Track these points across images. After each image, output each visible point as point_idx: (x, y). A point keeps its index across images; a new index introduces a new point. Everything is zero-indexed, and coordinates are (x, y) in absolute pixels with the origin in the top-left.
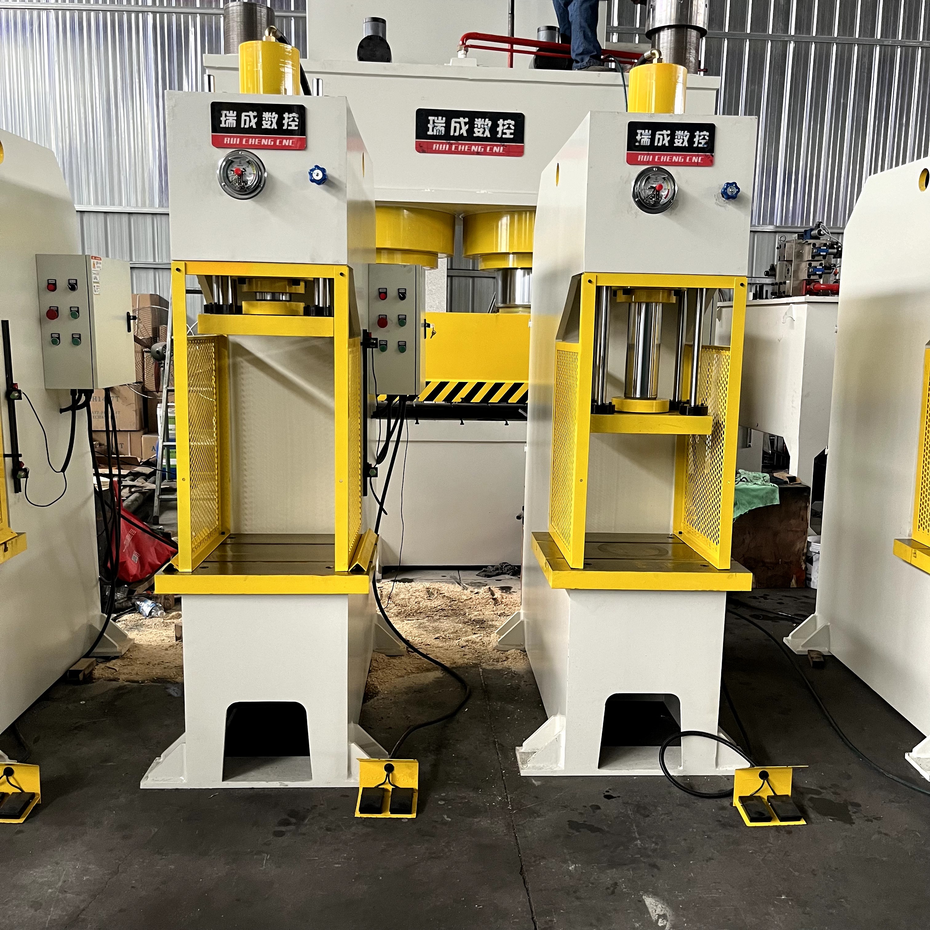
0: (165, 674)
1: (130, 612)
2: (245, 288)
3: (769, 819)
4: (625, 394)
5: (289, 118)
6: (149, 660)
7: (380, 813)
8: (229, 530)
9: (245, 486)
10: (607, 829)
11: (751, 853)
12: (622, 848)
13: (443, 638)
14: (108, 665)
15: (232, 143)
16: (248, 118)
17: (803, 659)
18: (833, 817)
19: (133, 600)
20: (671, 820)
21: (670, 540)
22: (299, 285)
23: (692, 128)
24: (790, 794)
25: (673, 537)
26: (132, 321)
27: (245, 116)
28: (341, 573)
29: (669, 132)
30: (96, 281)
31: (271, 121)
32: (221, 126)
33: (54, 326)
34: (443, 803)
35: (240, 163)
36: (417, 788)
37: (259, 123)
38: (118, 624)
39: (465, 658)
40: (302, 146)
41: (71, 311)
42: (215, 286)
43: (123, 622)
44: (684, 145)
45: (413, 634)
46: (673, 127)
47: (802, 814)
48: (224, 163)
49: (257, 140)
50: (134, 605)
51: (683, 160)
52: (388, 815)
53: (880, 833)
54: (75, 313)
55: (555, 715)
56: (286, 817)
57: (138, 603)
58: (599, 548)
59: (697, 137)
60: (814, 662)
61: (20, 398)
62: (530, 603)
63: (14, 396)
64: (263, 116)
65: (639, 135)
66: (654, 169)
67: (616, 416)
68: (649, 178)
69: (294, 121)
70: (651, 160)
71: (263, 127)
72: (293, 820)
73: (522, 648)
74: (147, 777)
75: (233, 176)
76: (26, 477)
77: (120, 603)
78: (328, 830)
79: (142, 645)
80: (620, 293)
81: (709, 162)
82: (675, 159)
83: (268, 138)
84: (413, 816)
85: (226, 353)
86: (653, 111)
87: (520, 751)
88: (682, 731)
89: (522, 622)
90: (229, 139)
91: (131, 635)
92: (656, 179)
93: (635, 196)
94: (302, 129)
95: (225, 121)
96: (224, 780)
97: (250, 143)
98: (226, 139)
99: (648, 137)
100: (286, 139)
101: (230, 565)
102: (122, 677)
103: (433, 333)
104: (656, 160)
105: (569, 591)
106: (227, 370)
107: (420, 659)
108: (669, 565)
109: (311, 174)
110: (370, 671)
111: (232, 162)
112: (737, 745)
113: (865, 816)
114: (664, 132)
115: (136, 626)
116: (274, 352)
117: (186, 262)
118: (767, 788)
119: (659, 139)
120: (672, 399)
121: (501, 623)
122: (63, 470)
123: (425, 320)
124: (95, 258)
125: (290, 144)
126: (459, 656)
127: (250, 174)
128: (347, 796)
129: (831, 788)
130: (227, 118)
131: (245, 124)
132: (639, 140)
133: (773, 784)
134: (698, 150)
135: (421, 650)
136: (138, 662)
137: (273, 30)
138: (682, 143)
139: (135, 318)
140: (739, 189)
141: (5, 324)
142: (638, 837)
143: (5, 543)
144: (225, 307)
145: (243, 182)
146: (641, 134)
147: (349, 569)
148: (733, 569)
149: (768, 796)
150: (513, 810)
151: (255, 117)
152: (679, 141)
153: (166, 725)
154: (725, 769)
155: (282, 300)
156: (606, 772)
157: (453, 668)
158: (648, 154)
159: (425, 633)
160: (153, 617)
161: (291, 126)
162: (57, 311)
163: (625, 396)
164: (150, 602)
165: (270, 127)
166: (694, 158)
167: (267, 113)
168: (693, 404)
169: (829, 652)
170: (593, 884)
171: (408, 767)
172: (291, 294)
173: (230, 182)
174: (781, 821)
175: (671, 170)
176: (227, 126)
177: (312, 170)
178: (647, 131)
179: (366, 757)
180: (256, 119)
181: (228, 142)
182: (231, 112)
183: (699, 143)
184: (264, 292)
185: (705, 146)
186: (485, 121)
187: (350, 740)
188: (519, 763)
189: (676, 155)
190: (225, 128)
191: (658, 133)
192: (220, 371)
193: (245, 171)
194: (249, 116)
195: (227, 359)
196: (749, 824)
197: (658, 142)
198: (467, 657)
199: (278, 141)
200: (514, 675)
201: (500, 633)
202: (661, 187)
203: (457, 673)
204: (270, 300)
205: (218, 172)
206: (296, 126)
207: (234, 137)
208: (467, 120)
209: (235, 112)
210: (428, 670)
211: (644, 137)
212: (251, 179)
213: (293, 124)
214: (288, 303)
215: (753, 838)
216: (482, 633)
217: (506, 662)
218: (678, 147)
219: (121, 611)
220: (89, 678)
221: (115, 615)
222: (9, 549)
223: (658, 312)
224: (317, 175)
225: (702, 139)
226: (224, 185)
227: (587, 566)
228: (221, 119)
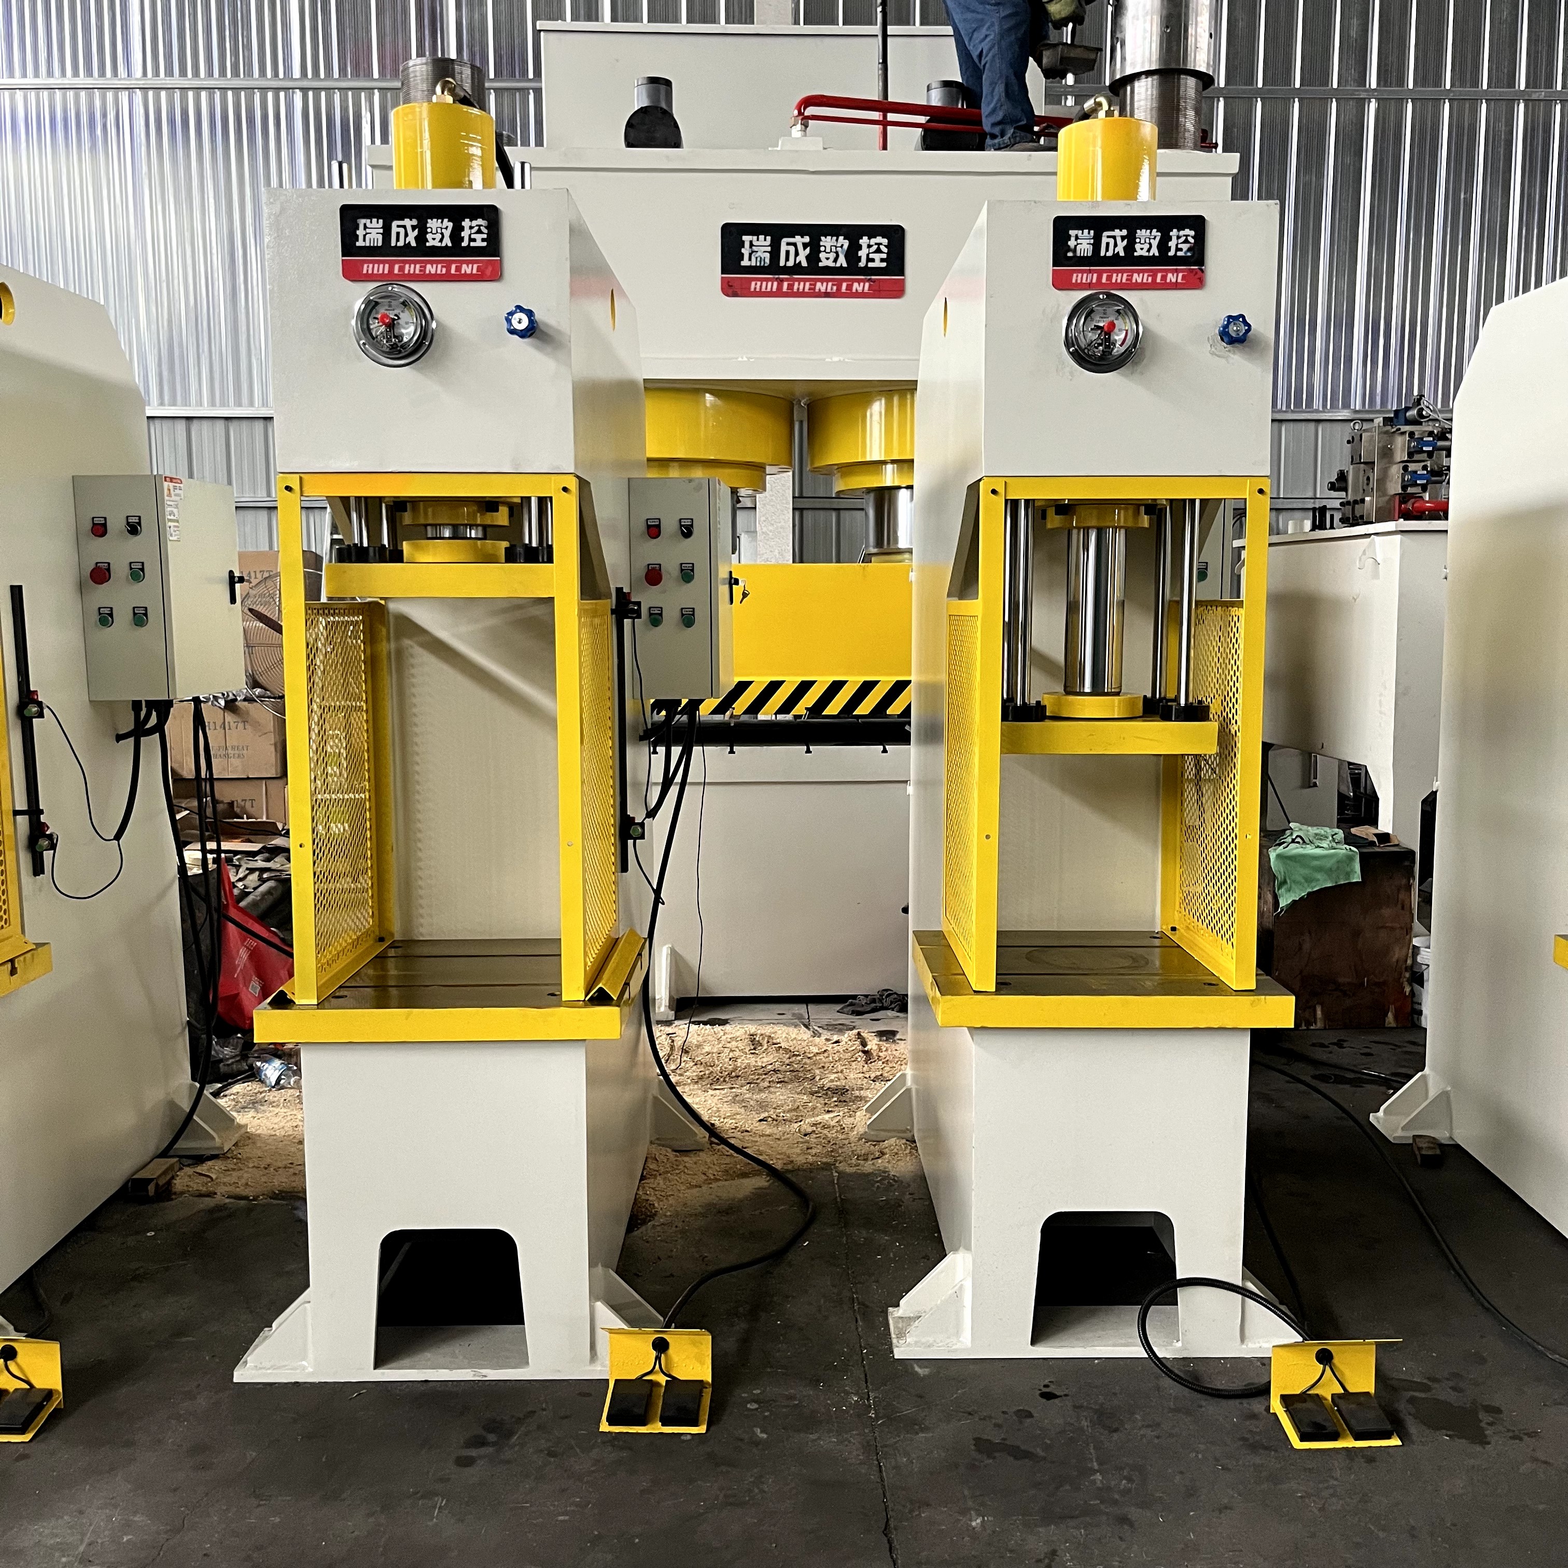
0: (294, 1184)
1: (244, 1080)
2: (407, 518)
3: (1335, 1437)
4: (1065, 687)
5: (471, 228)
6: (269, 1161)
7: (644, 1424)
8: (392, 935)
9: (420, 860)
10: (1042, 1454)
11: (1301, 1497)
12: (1068, 1487)
13: (774, 1120)
14: (199, 1169)
15: (375, 272)
16: (402, 231)
17: (1405, 1150)
18: (1449, 1433)
19: (251, 1060)
20: (1158, 1437)
21: (1157, 942)
22: (497, 511)
23: (1165, 224)
24: (1372, 1391)
25: (1161, 936)
26: (237, 586)
27: (398, 226)
28: (572, 1004)
29: (1124, 232)
30: (172, 517)
31: (442, 234)
32: (358, 244)
33: (103, 595)
34: (755, 1406)
35: (390, 306)
36: (710, 1380)
37: (421, 238)
38: (222, 1102)
39: (809, 1154)
40: (493, 274)
41: (131, 569)
42: (354, 516)
43: (232, 1097)
44: (1151, 254)
45: (722, 1113)
46: (1132, 224)
47: (1395, 1426)
48: (363, 306)
49: (418, 266)
50: (251, 1067)
51: (1150, 279)
52: (657, 1427)
53: (1535, 1460)
54: (137, 573)
55: (956, 1250)
56: (480, 1431)
57: (259, 1064)
58: (1029, 957)
59: (1174, 239)
60: (1422, 1156)
61: (41, 715)
62: (921, 1058)
63: (30, 710)
64: (428, 225)
65: (1073, 239)
66: (1101, 296)
67: (1048, 723)
68: (1092, 311)
69: (479, 232)
70: (1094, 281)
71: (428, 244)
72: (492, 1437)
73: (909, 1135)
74: (246, 1362)
75: (378, 328)
76: (53, 847)
77: (228, 1065)
78: (551, 1454)
79: (259, 1135)
80: (1051, 512)
81: (1196, 281)
82: (1137, 278)
83: (437, 262)
84: (702, 1429)
85: (384, 630)
86: (1099, 199)
87: (895, 1314)
88: (1178, 1278)
89: (908, 1091)
90: (371, 266)
91: (241, 1118)
92: (1105, 314)
93: (1068, 343)
94: (493, 246)
95: (365, 236)
96: (377, 1366)
97: (406, 272)
98: (365, 266)
99: (1088, 241)
100: (468, 263)
101: (394, 992)
102: (221, 1190)
103: (745, 595)
104: (1104, 280)
105: (973, 1030)
106: (385, 662)
107: (731, 1155)
108: (1148, 983)
109: (509, 321)
110: (643, 1178)
111: (377, 303)
112: (1281, 1303)
113: (1509, 1430)
114: (1117, 233)
115: (254, 1103)
116: (464, 629)
117: (302, 475)
118: (1331, 1380)
119: (1108, 244)
120: (1149, 695)
121: (873, 1093)
122: (118, 837)
123: (731, 572)
124: (172, 480)
125: (475, 271)
126: (798, 1151)
127: (407, 323)
128: (589, 1395)
129: (1448, 1379)
130: (368, 231)
131: (398, 240)
132: (1072, 246)
133: (1343, 1374)
134: (1177, 261)
135: (732, 1141)
136: (251, 1165)
137: (450, 85)
138: (1149, 251)
139: (241, 580)
140: (1249, 326)
141: (16, 593)
142: (1096, 1466)
143: (12, 961)
144: (371, 550)
145: (395, 337)
146: (1077, 238)
147: (586, 996)
148: (1260, 990)
149: (1333, 1395)
150: (877, 1418)
151: (414, 228)
152: (1142, 246)
153: (287, 1272)
154: (1257, 1345)
155: (471, 538)
156: (1043, 1351)
157: (788, 1171)
158: (1090, 271)
159: (742, 1110)
160: (283, 1088)
161: (474, 240)
162: (108, 570)
163: (1065, 690)
164: (277, 1063)
165: (439, 244)
166: (1170, 275)
167: (435, 220)
168: (1183, 702)
169: (1451, 1138)
170: (1011, 1551)
171: (694, 1343)
172: (485, 527)
173: (373, 338)
174: (1356, 1440)
175: (1130, 296)
176: (368, 244)
177: (511, 314)
178: (1086, 231)
179: (621, 1325)
180: (417, 230)
181: (370, 272)
182: (374, 220)
183: (1178, 249)
184: (440, 525)
185: (1189, 254)
186: (837, 240)
187: (594, 1296)
188: (893, 1336)
189: (1138, 272)
190: (365, 247)
191: (1105, 234)
192: (373, 664)
193: (399, 318)
194: (404, 227)
195: (384, 643)
196: (1297, 1444)
197: (1107, 250)
198: (813, 1151)
199: (453, 267)
200: (889, 1182)
201: (871, 1110)
202: (1112, 325)
203: (794, 1179)
204: (449, 538)
205: (353, 322)
206: (483, 240)
207: (379, 262)
208: (807, 239)
209: (381, 221)
210: (744, 1175)
211: (1082, 243)
212: (408, 331)
213: (479, 237)
214: (479, 542)
215: (1305, 1469)
216: (841, 1112)
217: (880, 1161)
218: (1141, 256)
219: (228, 1078)
220: (165, 1192)
221: (220, 1085)
222: (18, 970)
223: (1118, 544)
224: (520, 322)
225: (1183, 242)
226: (364, 344)
227: (1003, 987)
228: (358, 232)
